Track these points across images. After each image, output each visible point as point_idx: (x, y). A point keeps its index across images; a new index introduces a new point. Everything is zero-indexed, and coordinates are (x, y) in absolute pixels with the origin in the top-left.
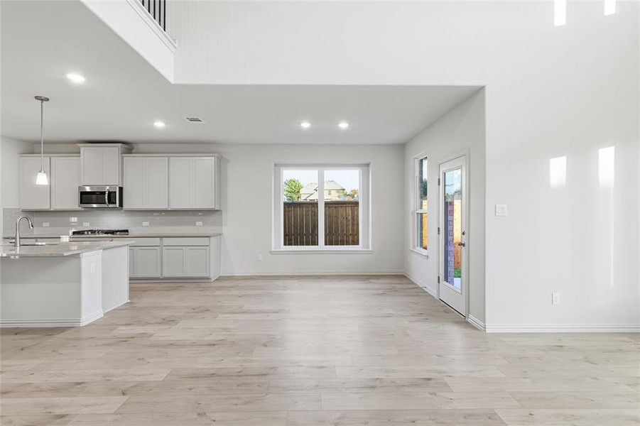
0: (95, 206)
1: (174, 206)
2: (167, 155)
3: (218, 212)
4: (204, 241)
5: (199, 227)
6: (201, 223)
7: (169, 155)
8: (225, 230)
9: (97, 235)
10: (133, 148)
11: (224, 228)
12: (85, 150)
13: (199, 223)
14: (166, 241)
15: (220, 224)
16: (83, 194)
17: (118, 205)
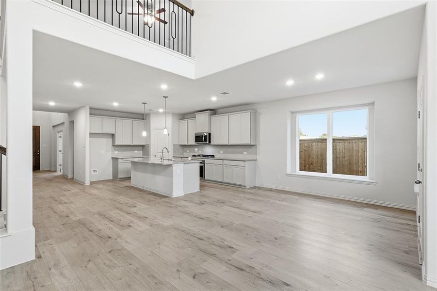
0: (200, 143)
1: (231, 143)
2: (228, 114)
3: (255, 147)
4: (242, 163)
5: (245, 155)
8: (258, 157)
10: (217, 112)
12: (198, 115)
13: (245, 153)
15: (256, 154)
16: (196, 137)
17: (208, 142)
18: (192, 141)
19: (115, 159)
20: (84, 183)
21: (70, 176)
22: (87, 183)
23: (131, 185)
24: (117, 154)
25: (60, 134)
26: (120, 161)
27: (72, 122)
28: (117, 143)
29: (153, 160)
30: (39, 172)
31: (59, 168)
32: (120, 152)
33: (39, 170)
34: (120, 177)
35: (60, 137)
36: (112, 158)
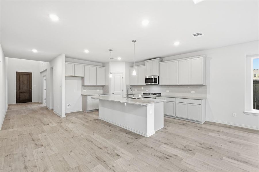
0: (149, 84)
1: (180, 84)
2: (177, 60)
3: (204, 87)
6: (194, 92)
7: (178, 60)
9: (151, 95)
10: (163, 60)
11: (207, 95)
12: (147, 63)
13: (193, 92)
14: (178, 100)
15: (206, 93)
16: (146, 79)
17: (157, 83)
18: (143, 83)
19: (84, 96)
20: (61, 116)
21: (51, 108)
22: (64, 116)
23: (99, 118)
24: (85, 92)
25: (45, 78)
26: (88, 97)
27: (52, 68)
28: (85, 84)
30: (31, 104)
31: (44, 101)
32: (87, 91)
33: (32, 102)
34: (88, 110)
35: (45, 80)
36: (82, 95)
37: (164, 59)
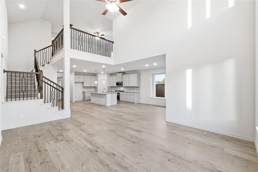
0: (118, 85)
1: (130, 86)
3: (139, 87)
4: (134, 94)
5: (136, 91)
7: (129, 74)
8: (141, 92)
11: (140, 91)
12: (117, 74)
15: (139, 90)
16: (117, 83)
17: (121, 85)
18: (115, 85)
19: (84, 92)
23: (91, 102)
24: (84, 90)
26: (86, 93)
28: (85, 86)
29: (99, 92)
34: (86, 100)
37: (126, 73)
